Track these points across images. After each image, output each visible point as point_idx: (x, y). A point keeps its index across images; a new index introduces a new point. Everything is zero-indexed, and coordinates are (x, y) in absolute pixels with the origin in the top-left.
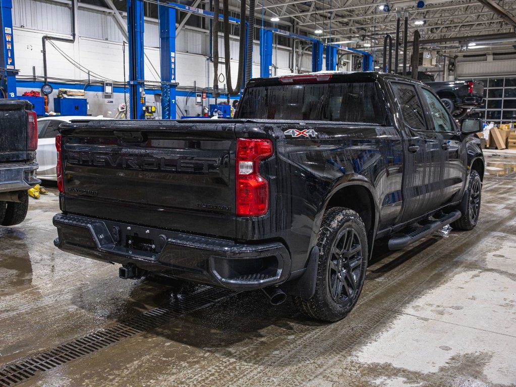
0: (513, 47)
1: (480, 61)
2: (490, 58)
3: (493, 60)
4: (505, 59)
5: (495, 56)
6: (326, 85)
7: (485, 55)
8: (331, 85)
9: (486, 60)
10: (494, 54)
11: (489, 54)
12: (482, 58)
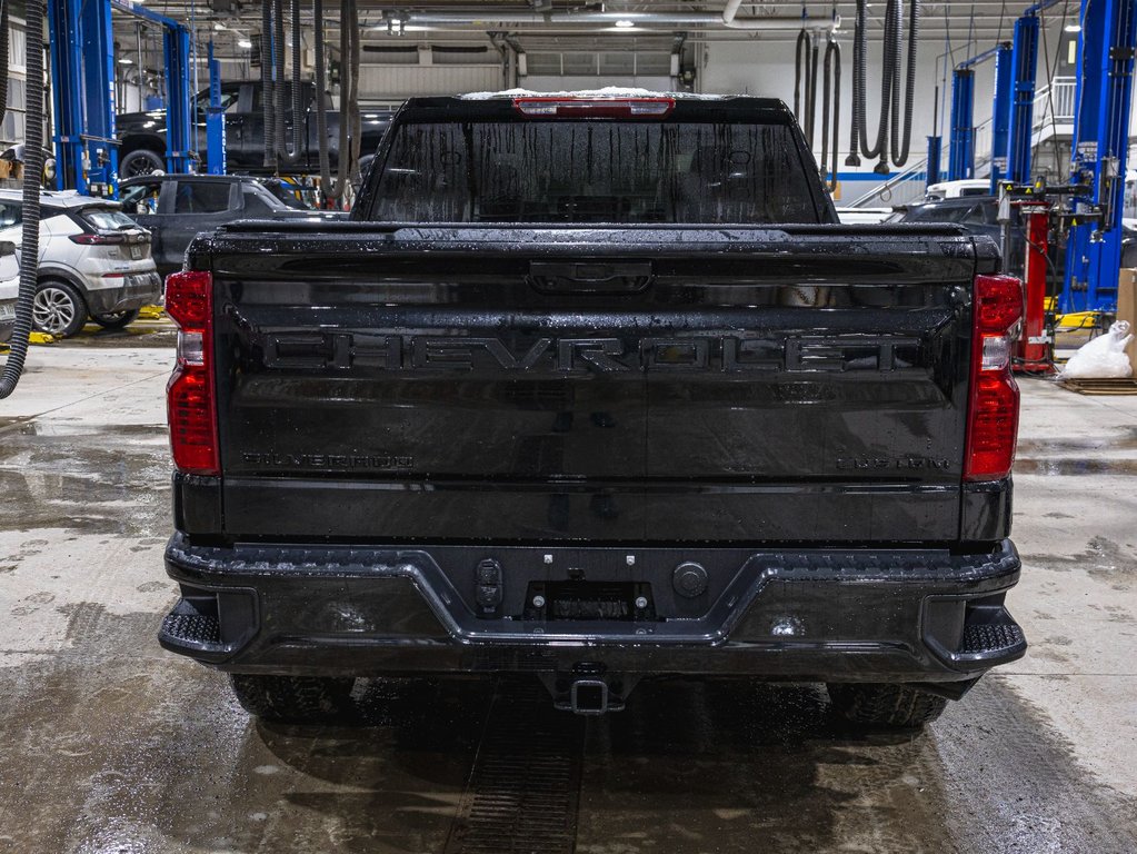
0: (488, 36)
1: (404, 62)
2: (426, 57)
3: (434, 62)
4: (458, 62)
5: (437, 53)
6: (658, 126)
7: (413, 49)
8: (668, 126)
9: (418, 62)
10: (435, 49)
11: (424, 48)
12: (407, 55)
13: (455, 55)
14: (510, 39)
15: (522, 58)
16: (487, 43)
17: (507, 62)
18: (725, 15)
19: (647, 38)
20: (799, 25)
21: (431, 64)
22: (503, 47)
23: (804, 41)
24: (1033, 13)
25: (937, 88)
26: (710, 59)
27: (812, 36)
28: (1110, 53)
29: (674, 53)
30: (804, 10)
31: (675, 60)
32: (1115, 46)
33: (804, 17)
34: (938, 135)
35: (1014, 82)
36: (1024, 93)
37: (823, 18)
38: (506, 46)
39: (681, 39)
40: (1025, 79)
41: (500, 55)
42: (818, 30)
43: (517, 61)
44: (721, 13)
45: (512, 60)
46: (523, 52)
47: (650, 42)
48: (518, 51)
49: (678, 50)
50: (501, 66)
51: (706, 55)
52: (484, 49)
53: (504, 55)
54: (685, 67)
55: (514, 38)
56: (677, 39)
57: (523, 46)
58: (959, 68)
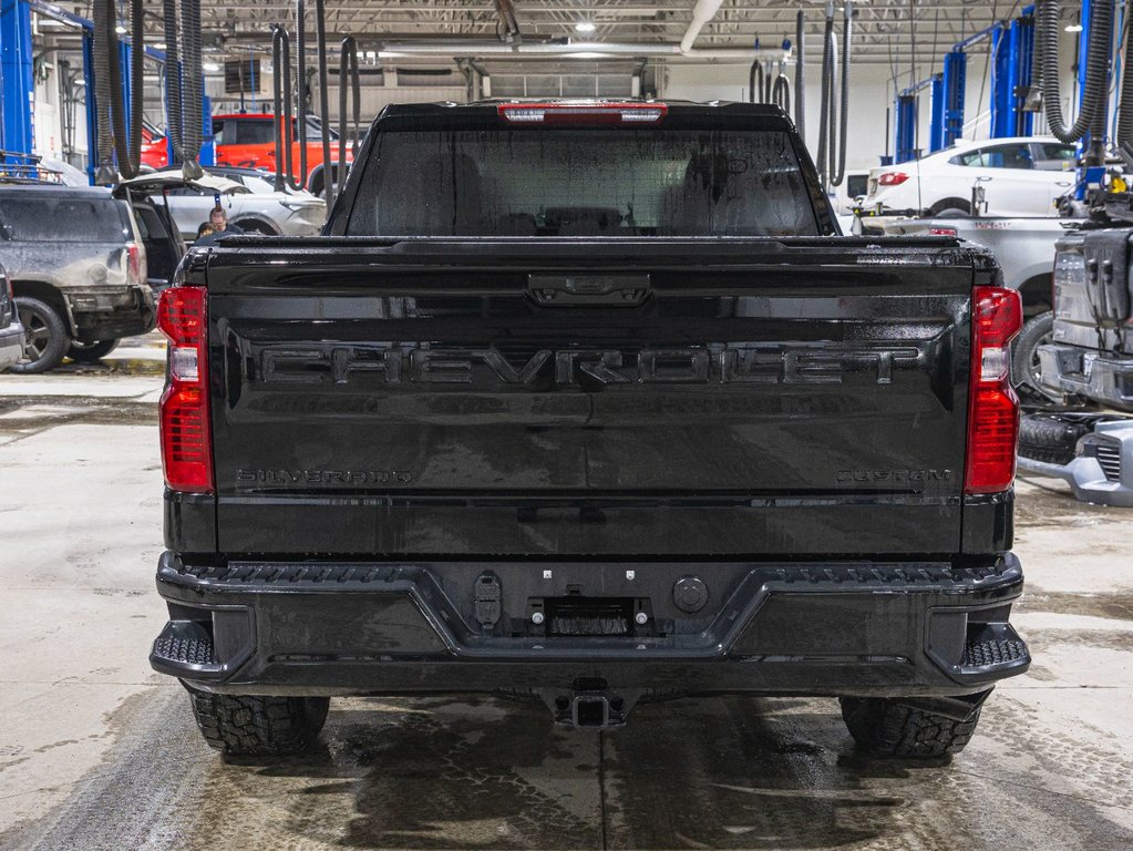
13: (419, 78)
14: (476, 64)
15: (486, 80)
16: (454, 67)
17: (471, 84)
18: (682, 45)
19: (609, 63)
20: (753, 55)
21: (396, 87)
22: (467, 70)
23: (757, 72)
24: (961, 49)
25: (888, 110)
26: (671, 80)
27: (763, 64)
28: (1014, 91)
29: (635, 75)
30: (757, 41)
31: (636, 82)
32: (1018, 85)
33: (757, 46)
34: (890, 155)
35: (944, 111)
36: (954, 120)
37: (775, 47)
38: (470, 68)
39: (641, 63)
40: (954, 108)
41: (464, 78)
42: (769, 59)
43: (481, 83)
44: (679, 43)
45: (476, 82)
46: (487, 75)
47: (611, 66)
48: (482, 74)
49: (639, 73)
50: (465, 88)
51: (666, 77)
52: (448, 72)
53: (468, 77)
54: (646, 89)
55: (480, 64)
56: (638, 63)
57: (488, 70)
58: (902, 95)
